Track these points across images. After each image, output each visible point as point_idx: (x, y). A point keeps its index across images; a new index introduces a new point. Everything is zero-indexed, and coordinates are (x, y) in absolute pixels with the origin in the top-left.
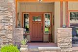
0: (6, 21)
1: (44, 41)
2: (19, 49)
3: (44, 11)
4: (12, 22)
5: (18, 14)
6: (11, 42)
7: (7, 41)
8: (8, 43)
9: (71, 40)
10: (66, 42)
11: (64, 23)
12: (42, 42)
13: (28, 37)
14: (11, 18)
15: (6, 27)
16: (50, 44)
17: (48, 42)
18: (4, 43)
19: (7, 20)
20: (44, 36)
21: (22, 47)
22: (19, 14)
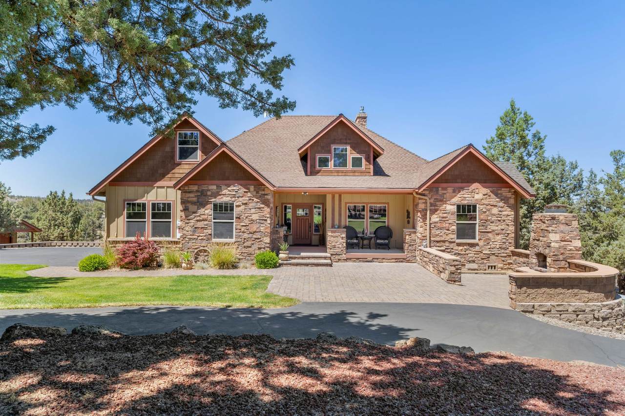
0: (262, 222)
1: (313, 244)
2: (278, 255)
3: (313, 202)
4: (269, 222)
5: (276, 207)
6: (268, 247)
7: (263, 246)
8: (264, 248)
9: (345, 245)
10: (339, 247)
11: (337, 222)
12: (310, 245)
13: (290, 238)
14: (268, 217)
15: (261, 228)
16: (320, 248)
17: (317, 246)
18: (260, 248)
19: (263, 220)
20: (313, 237)
21: (282, 253)
22: (278, 208)
